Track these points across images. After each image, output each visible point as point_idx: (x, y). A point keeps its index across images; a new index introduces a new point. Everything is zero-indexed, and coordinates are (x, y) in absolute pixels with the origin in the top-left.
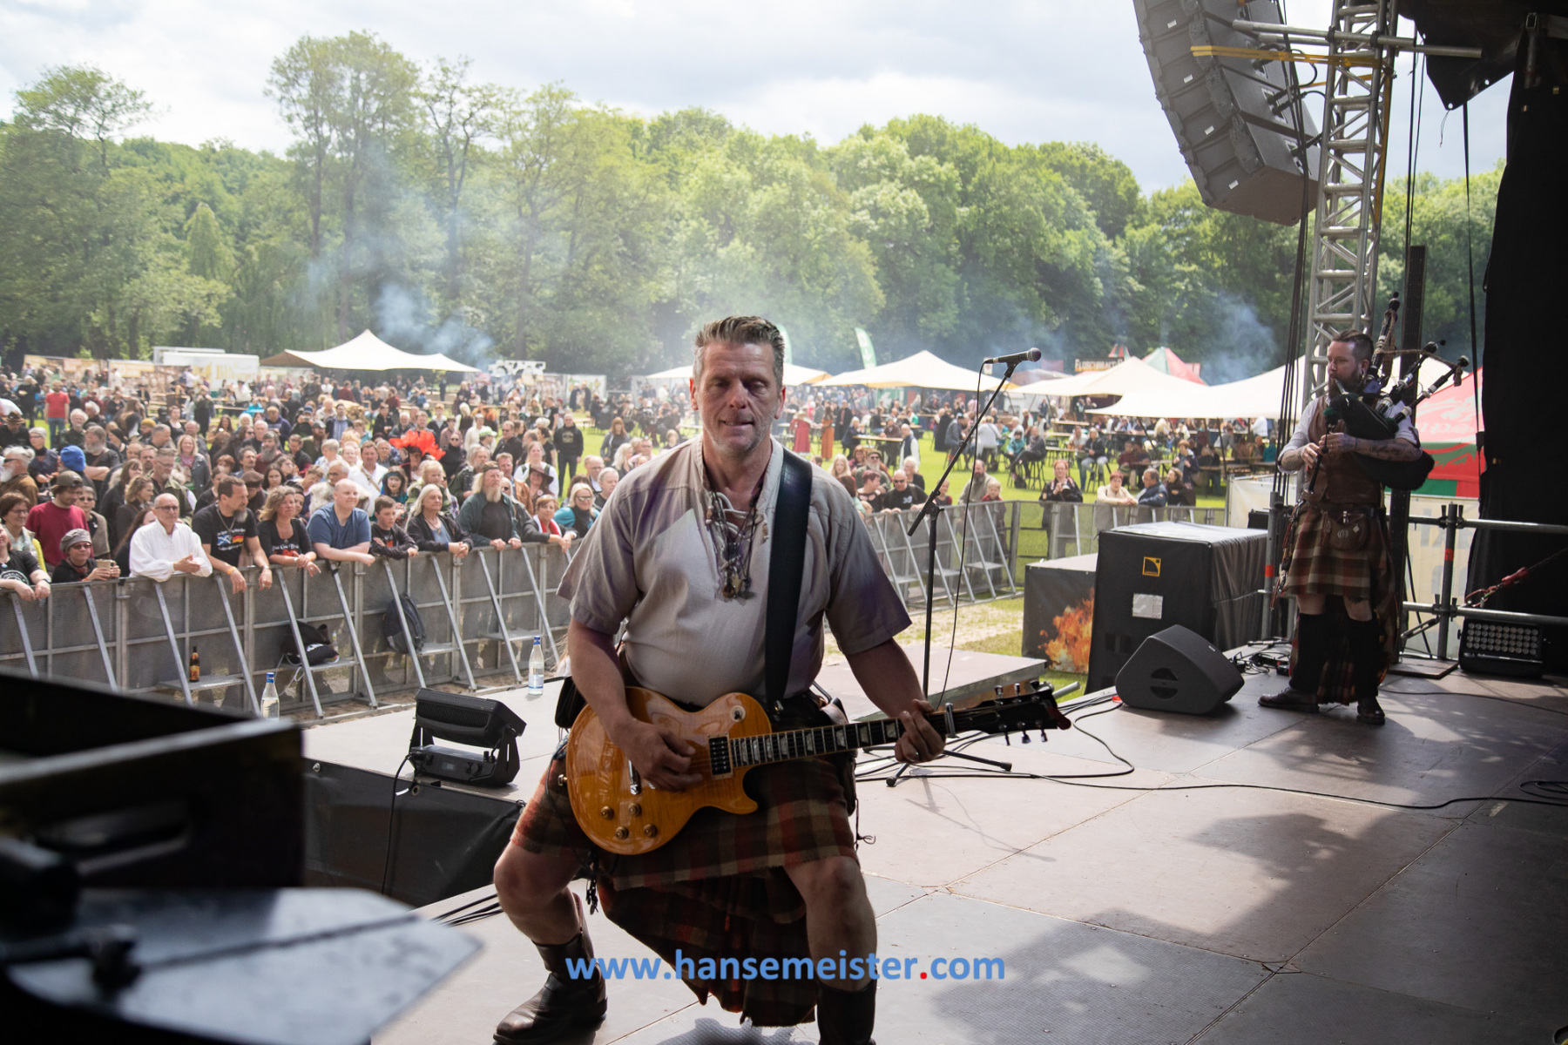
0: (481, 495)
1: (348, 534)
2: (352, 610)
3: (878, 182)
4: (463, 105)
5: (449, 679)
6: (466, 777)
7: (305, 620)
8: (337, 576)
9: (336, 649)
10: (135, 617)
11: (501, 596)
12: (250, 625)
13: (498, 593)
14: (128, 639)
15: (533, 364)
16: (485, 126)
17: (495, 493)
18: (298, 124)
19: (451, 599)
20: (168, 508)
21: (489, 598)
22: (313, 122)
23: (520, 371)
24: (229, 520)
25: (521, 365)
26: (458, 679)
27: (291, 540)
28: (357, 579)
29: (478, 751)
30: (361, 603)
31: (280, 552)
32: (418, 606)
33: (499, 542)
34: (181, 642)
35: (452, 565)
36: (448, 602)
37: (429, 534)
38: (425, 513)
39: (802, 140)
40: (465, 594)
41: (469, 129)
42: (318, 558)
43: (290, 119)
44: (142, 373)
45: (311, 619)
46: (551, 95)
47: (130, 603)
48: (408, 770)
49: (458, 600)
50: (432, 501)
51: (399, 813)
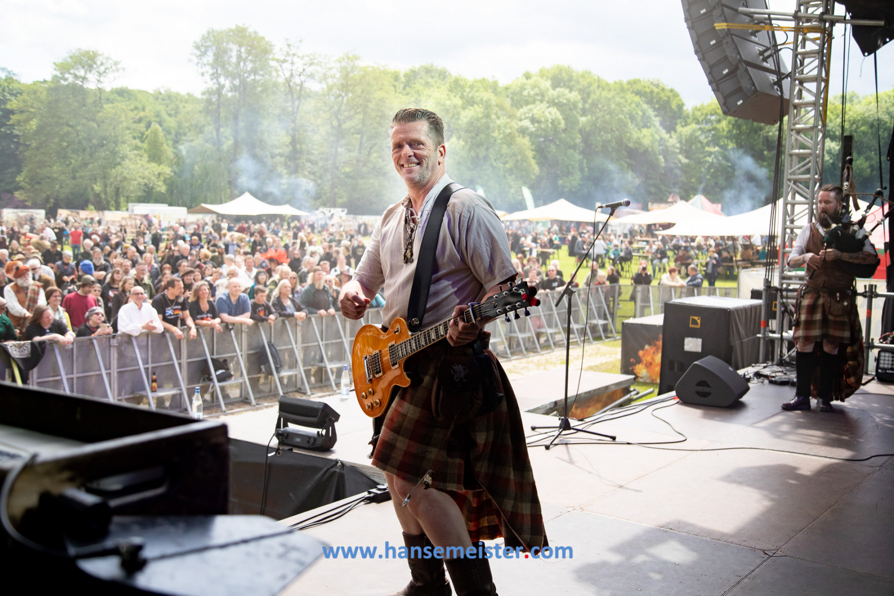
0: (312, 285)
1: (238, 308)
2: (241, 351)
3: (534, 102)
4: (299, 65)
5: (295, 389)
6: (307, 446)
7: (215, 357)
8: (232, 332)
9: (232, 373)
10: (121, 355)
11: (324, 342)
12: (185, 360)
13: (322, 340)
14: (118, 368)
15: (340, 210)
16: (311, 76)
17: (320, 285)
18: (207, 77)
19: (296, 343)
20: (138, 294)
21: (317, 343)
22: (215, 76)
23: (332, 215)
24: (172, 301)
25: (333, 210)
26: (300, 389)
27: (208, 312)
28: (243, 334)
29: (313, 431)
30: (246, 347)
31: (202, 319)
32: (278, 348)
33: (322, 312)
34: (147, 369)
35: (296, 325)
36: (294, 346)
37: (283, 308)
38: (282, 297)
39: (490, 80)
40: (303, 342)
41: (303, 78)
42: (222, 322)
43: (203, 74)
44: (123, 219)
45: (218, 356)
46: (348, 58)
47: (119, 348)
48: (275, 442)
49: (300, 345)
50: (285, 289)
51: (269, 467)
